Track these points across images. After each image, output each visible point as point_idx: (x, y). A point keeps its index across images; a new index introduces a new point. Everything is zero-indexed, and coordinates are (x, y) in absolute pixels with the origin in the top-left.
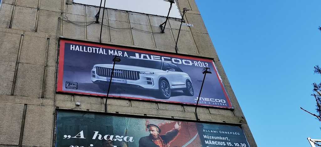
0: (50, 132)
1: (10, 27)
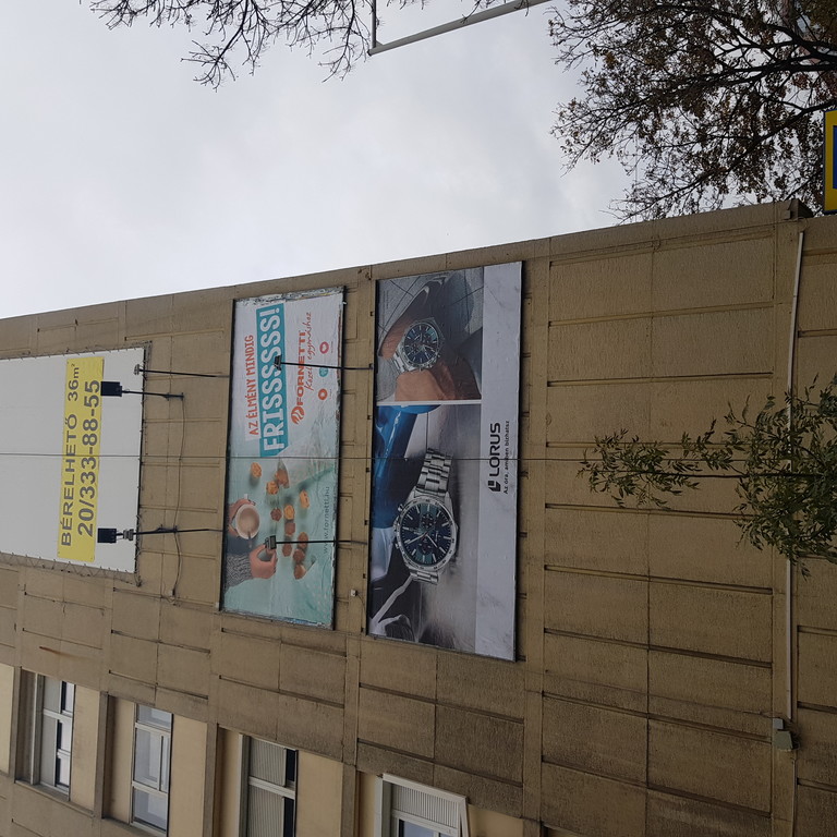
1: (207, 698)
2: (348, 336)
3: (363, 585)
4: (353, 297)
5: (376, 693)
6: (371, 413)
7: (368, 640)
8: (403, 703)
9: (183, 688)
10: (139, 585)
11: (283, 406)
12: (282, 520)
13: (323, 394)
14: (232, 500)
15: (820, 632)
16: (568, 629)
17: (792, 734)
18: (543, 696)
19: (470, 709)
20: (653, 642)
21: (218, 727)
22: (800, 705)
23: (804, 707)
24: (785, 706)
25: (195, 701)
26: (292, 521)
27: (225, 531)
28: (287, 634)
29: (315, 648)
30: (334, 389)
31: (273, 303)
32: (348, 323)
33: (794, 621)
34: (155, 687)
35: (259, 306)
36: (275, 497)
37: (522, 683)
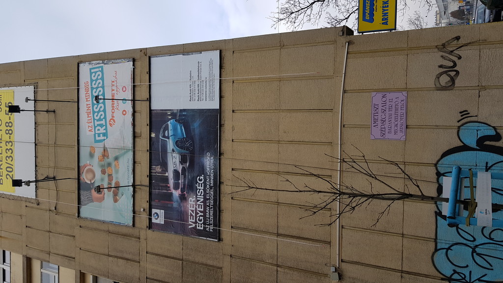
1: (74, 258)
2: (136, 84)
3: (147, 206)
4: (138, 64)
5: (154, 256)
6: (148, 123)
7: (150, 232)
8: (167, 261)
9: (63, 254)
10: (38, 204)
11: (105, 118)
12: (106, 174)
13: (124, 113)
14: (81, 164)
15: (352, 228)
16: (242, 226)
17: (339, 274)
18: (231, 257)
19: (198, 263)
20: (279, 232)
21: (80, 272)
22: (342, 261)
23: (344, 262)
24: (336, 261)
25: (69, 260)
26: (111, 175)
27: (79, 179)
28: (111, 228)
29: (124, 235)
30: (130, 110)
31: (98, 66)
32: (136, 77)
33: (340, 223)
34: (49, 253)
35: (91, 66)
36: (103, 163)
37: (221, 251)
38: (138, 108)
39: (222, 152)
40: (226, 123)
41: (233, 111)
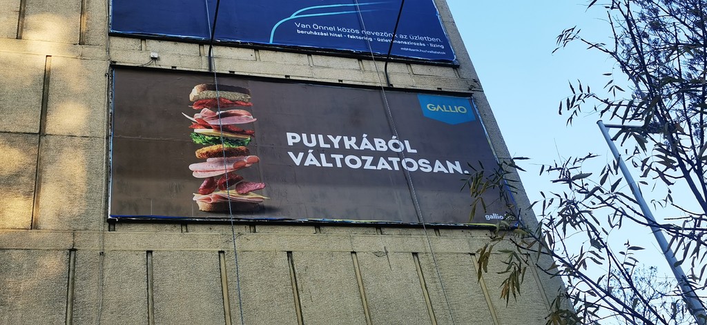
0: (101, 109)
2: (414, 67)
3: (165, 63)
6: (344, 82)
7: (105, 67)
8: (35, 100)
18: (71, 250)
37: (82, 227)
38: (369, 65)
39: (322, 228)
40: (388, 239)
41: (415, 254)
